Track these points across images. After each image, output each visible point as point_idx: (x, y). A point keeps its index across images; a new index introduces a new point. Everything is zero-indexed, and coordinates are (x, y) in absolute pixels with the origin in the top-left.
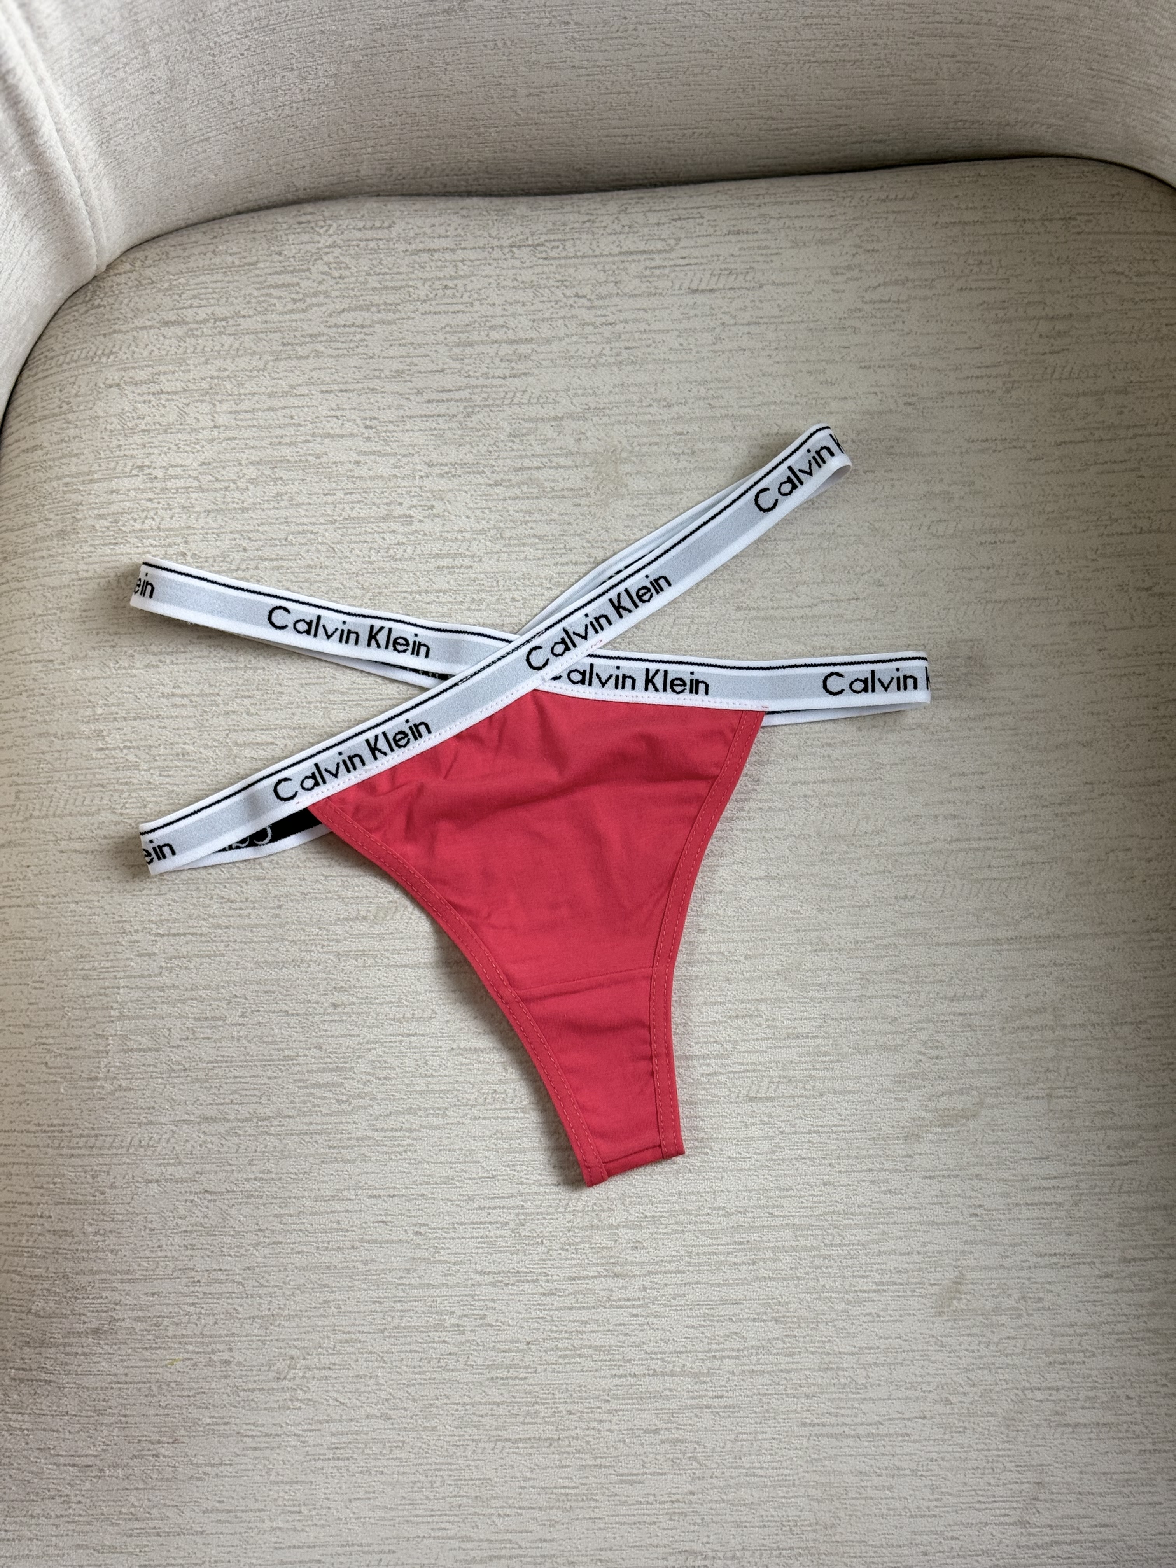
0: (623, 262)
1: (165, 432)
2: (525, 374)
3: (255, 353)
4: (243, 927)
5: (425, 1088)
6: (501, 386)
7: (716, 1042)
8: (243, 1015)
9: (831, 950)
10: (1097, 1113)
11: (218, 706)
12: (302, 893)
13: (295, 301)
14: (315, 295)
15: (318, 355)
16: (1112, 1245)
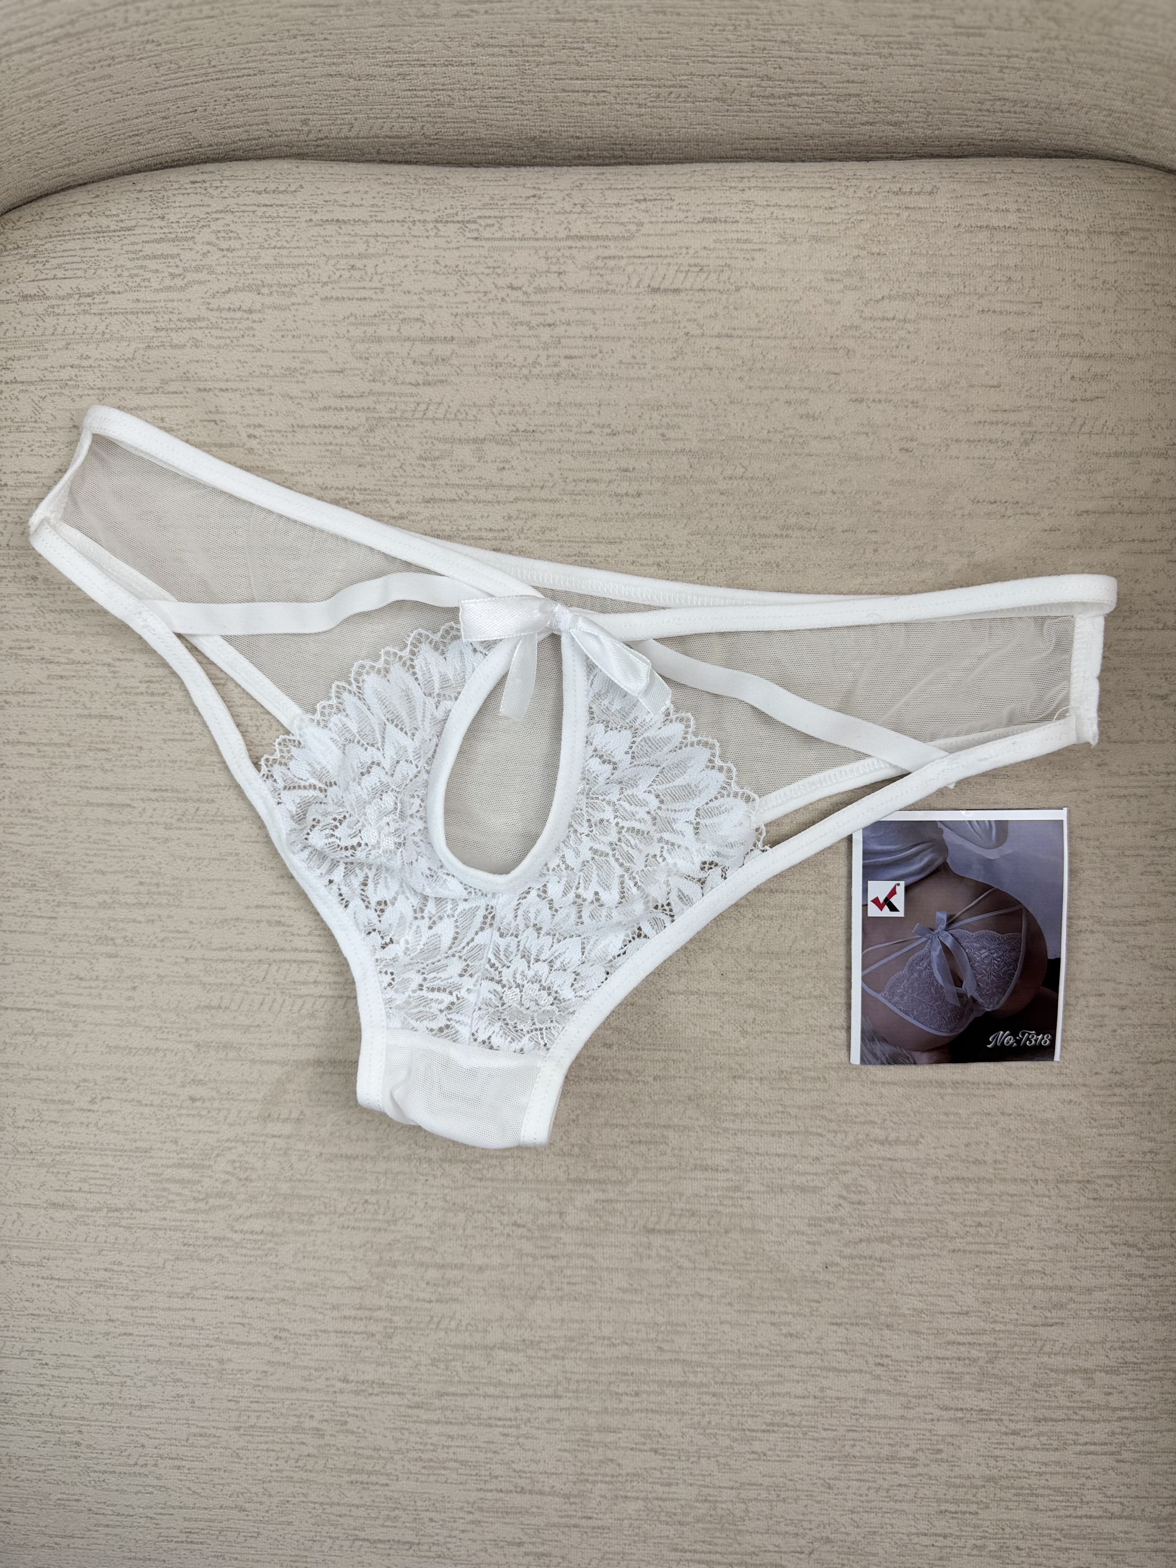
0: (570, 248)
1: (18, 429)
2: (441, 382)
3: (122, 338)
4: (95, 1007)
5: (289, 1192)
6: (412, 395)
7: (614, 1167)
8: (93, 1101)
9: (751, 1079)
10: (1028, 1272)
11: (68, 757)
12: (159, 976)
13: (173, 276)
14: (197, 269)
15: (196, 344)
16: (1024, 1405)
